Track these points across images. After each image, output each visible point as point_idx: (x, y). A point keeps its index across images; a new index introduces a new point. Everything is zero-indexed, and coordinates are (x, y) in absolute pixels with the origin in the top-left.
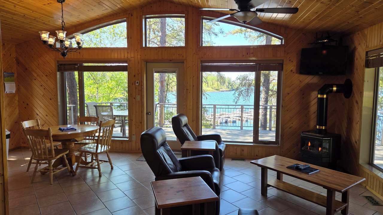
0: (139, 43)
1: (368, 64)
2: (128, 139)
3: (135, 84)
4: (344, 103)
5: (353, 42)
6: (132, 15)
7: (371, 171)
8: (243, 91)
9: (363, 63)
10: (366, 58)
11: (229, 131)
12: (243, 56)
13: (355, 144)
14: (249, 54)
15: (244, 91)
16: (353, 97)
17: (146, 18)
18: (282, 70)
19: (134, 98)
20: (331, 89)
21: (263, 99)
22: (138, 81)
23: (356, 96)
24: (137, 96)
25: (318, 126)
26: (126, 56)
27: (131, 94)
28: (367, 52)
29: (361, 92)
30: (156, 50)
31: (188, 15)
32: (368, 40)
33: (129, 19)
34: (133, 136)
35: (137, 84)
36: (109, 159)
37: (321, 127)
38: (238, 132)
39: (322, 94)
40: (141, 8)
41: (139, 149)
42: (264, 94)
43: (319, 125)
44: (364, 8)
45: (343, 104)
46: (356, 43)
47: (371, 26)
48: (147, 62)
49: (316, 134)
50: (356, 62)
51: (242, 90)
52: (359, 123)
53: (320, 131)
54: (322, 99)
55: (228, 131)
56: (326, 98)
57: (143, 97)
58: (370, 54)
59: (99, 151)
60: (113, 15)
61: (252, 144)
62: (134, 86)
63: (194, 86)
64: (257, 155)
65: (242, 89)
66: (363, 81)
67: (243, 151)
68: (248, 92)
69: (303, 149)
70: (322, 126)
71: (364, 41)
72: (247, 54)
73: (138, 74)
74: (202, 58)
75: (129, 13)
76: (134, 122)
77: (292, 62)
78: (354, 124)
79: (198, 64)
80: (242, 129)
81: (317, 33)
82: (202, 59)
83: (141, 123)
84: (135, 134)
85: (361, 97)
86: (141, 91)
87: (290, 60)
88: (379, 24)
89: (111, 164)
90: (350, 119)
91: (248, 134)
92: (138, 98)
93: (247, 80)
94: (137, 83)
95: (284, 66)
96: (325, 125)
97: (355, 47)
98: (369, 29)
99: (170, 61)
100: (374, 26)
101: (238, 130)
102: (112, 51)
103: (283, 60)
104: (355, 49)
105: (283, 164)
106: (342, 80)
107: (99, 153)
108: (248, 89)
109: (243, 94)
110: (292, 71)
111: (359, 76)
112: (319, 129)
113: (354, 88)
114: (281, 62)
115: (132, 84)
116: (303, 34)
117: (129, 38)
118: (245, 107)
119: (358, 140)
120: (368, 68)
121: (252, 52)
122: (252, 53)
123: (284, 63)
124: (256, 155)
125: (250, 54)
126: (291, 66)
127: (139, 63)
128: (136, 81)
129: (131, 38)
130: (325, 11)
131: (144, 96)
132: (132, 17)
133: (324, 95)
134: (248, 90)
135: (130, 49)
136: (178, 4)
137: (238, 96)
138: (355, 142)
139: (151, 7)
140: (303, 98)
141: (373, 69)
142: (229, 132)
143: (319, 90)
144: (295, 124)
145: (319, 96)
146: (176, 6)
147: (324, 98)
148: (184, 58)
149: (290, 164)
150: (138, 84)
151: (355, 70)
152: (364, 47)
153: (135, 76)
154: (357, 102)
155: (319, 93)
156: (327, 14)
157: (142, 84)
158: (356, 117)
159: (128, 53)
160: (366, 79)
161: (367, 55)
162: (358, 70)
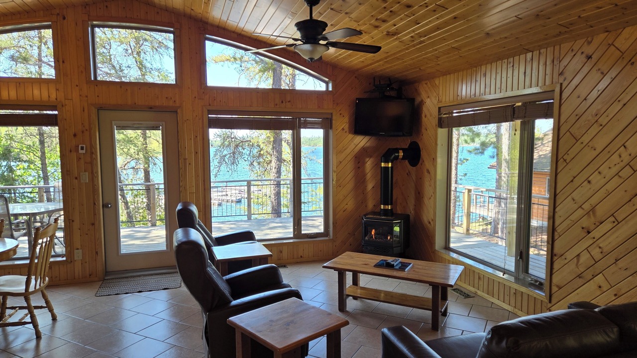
0: (82, 72)
1: (441, 124)
2: (64, 259)
3: (77, 151)
4: (409, 172)
5: (419, 94)
6: (64, 18)
7: (449, 255)
8: (225, 156)
9: (435, 122)
10: (439, 115)
11: (232, 224)
12: (276, 105)
13: (429, 225)
14: (284, 102)
15: (227, 157)
16: (421, 164)
17: (93, 27)
18: (331, 128)
19: (76, 178)
20: (396, 154)
21: (273, 169)
22: (84, 146)
23: (427, 164)
24: (81, 173)
25: (382, 206)
26: (53, 96)
27: (67, 171)
28: (440, 108)
29: (434, 159)
30: (121, 87)
31: (180, 31)
32: (441, 92)
33: (58, 24)
34: (76, 251)
35: (81, 151)
36: (47, 302)
37: (387, 207)
38: (248, 223)
39: (386, 162)
40: (85, 7)
41: (90, 275)
42: (276, 161)
43: (385, 204)
44: (448, 53)
45: (407, 174)
46: (424, 95)
47: (444, 75)
48: (100, 108)
49: (380, 215)
50: (424, 120)
51: (224, 154)
52: (432, 198)
53: (386, 212)
54: (386, 168)
55: (228, 224)
56: (392, 167)
57: (95, 175)
58: (443, 111)
59: (31, 289)
60: (20, 14)
61: (291, 241)
62: (74, 155)
63: (197, 153)
64: (301, 257)
65: (225, 152)
66: (436, 144)
67: (281, 252)
68: (234, 157)
69: (367, 238)
70: (388, 205)
71: (435, 94)
72: (282, 102)
73: (83, 132)
74: (210, 105)
75: (58, 14)
76: (76, 225)
77: (343, 116)
78: (426, 200)
79: (203, 116)
80: (249, 218)
81: (374, 78)
82: (210, 108)
83: (93, 224)
84: (79, 247)
85: (433, 164)
86: (92, 163)
87: (341, 114)
88: (455, 74)
89: (51, 310)
90: (419, 193)
91: (264, 225)
92: (85, 177)
93: (232, 138)
94: (82, 148)
95: (334, 122)
96: (391, 204)
97: (422, 101)
98: (441, 78)
99: (151, 108)
100: (448, 76)
101: (245, 221)
102: (18, 84)
103: (332, 114)
104: (422, 103)
105: (366, 263)
106: (405, 143)
107: (33, 293)
108: (234, 153)
109: (227, 161)
110: (343, 129)
111: (430, 137)
112: (385, 210)
113: (424, 154)
114: (329, 117)
115: (71, 151)
116: (356, 77)
117: (58, 61)
118: (253, 183)
119: (432, 220)
120: (442, 128)
121: (289, 100)
122: (289, 102)
123: (334, 118)
124: (299, 256)
125: (286, 102)
126: (342, 122)
127: (84, 111)
128: (80, 146)
129: (63, 62)
130: (400, 51)
131: (97, 172)
132: (65, 21)
133: (389, 162)
134: (234, 155)
135: (62, 82)
136: (161, 9)
137: (218, 164)
138: (427, 223)
139: (105, 7)
140: (359, 167)
141: (446, 130)
142: (233, 226)
143: (383, 156)
144: (349, 204)
145: (383, 165)
146: (158, 13)
147: (389, 167)
148: (178, 105)
149: (376, 262)
150: (84, 151)
151: (423, 130)
152: (435, 102)
153: (75, 135)
154: (428, 172)
155: (383, 160)
156: (400, 56)
157: (93, 151)
158: (428, 190)
159: (57, 90)
160: (439, 142)
161: (439, 111)
162: (428, 130)
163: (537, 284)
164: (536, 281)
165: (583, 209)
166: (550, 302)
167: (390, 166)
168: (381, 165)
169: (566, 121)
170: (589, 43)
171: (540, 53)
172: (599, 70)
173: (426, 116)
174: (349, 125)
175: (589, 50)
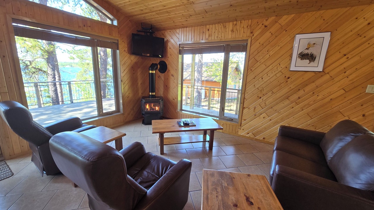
1: (180, 52)
5: (165, 37)
7: (182, 113)
9: (177, 51)
10: (179, 48)
12: (80, 27)
16: (168, 72)
18: (118, 49)
20: (156, 67)
23: (172, 72)
25: (150, 93)
29: (176, 69)
39: (152, 70)
43: (152, 92)
45: (158, 77)
46: (169, 37)
47: (183, 28)
50: (169, 50)
52: (175, 88)
54: (152, 74)
56: (155, 73)
58: (182, 46)
61: (99, 118)
66: (178, 62)
71: (177, 37)
72: (84, 26)
78: (171, 89)
85: (176, 72)
87: (123, 41)
88: (190, 28)
90: (166, 86)
95: (119, 45)
96: (155, 92)
97: (168, 40)
98: (181, 29)
100: (185, 29)
103: (118, 40)
106: (156, 61)
110: (124, 51)
111: (173, 59)
112: (152, 95)
113: (169, 67)
116: (130, 21)
119: (176, 98)
120: (180, 54)
121: (89, 25)
122: (89, 27)
123: (119, 43)
125: (87, 26)
126: (123, 45)
140: (134, 73)
143: (150, 67)
144: (130, 93)
151: (169, 55)
152: (177, 41)
154: (172, 75)
155: (150, 69)
158: (172, 85)
161: (179, 46)
162: (172, 55)
163: (231, 120)
164: (230, 119)
165: (259, 89)
166: (241, 126)
167: (154, 72)
168: (149, 72)
169: (253, 53)
170: (267, 20)
171: (241, 22)
172: (270, 32)
173: (170, 48)
174: (128, 49)
175: (266, 23)
